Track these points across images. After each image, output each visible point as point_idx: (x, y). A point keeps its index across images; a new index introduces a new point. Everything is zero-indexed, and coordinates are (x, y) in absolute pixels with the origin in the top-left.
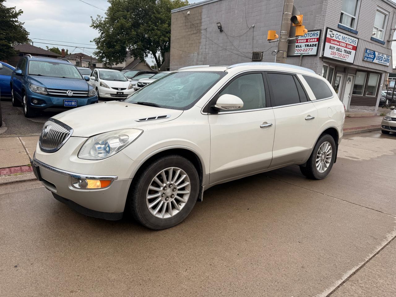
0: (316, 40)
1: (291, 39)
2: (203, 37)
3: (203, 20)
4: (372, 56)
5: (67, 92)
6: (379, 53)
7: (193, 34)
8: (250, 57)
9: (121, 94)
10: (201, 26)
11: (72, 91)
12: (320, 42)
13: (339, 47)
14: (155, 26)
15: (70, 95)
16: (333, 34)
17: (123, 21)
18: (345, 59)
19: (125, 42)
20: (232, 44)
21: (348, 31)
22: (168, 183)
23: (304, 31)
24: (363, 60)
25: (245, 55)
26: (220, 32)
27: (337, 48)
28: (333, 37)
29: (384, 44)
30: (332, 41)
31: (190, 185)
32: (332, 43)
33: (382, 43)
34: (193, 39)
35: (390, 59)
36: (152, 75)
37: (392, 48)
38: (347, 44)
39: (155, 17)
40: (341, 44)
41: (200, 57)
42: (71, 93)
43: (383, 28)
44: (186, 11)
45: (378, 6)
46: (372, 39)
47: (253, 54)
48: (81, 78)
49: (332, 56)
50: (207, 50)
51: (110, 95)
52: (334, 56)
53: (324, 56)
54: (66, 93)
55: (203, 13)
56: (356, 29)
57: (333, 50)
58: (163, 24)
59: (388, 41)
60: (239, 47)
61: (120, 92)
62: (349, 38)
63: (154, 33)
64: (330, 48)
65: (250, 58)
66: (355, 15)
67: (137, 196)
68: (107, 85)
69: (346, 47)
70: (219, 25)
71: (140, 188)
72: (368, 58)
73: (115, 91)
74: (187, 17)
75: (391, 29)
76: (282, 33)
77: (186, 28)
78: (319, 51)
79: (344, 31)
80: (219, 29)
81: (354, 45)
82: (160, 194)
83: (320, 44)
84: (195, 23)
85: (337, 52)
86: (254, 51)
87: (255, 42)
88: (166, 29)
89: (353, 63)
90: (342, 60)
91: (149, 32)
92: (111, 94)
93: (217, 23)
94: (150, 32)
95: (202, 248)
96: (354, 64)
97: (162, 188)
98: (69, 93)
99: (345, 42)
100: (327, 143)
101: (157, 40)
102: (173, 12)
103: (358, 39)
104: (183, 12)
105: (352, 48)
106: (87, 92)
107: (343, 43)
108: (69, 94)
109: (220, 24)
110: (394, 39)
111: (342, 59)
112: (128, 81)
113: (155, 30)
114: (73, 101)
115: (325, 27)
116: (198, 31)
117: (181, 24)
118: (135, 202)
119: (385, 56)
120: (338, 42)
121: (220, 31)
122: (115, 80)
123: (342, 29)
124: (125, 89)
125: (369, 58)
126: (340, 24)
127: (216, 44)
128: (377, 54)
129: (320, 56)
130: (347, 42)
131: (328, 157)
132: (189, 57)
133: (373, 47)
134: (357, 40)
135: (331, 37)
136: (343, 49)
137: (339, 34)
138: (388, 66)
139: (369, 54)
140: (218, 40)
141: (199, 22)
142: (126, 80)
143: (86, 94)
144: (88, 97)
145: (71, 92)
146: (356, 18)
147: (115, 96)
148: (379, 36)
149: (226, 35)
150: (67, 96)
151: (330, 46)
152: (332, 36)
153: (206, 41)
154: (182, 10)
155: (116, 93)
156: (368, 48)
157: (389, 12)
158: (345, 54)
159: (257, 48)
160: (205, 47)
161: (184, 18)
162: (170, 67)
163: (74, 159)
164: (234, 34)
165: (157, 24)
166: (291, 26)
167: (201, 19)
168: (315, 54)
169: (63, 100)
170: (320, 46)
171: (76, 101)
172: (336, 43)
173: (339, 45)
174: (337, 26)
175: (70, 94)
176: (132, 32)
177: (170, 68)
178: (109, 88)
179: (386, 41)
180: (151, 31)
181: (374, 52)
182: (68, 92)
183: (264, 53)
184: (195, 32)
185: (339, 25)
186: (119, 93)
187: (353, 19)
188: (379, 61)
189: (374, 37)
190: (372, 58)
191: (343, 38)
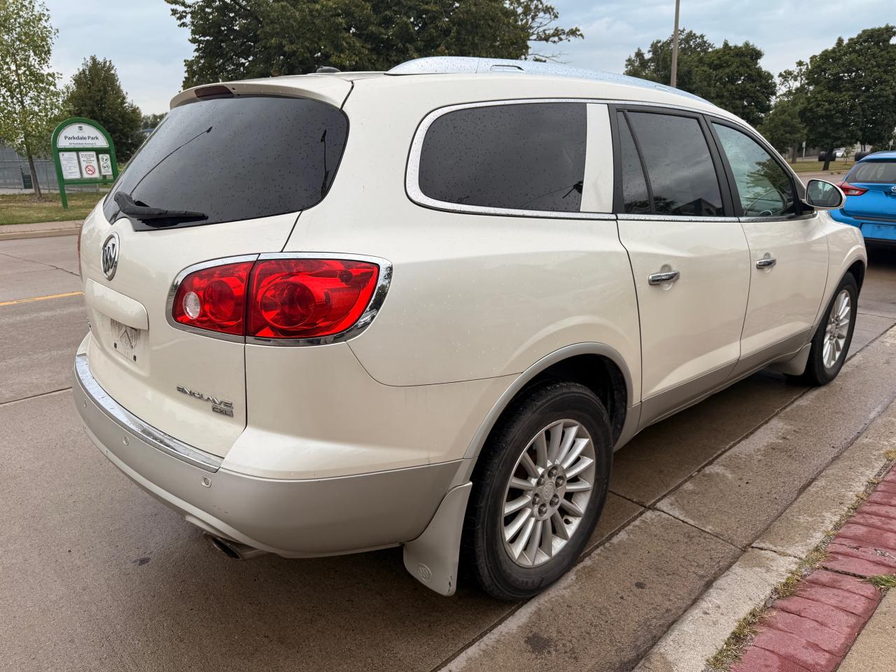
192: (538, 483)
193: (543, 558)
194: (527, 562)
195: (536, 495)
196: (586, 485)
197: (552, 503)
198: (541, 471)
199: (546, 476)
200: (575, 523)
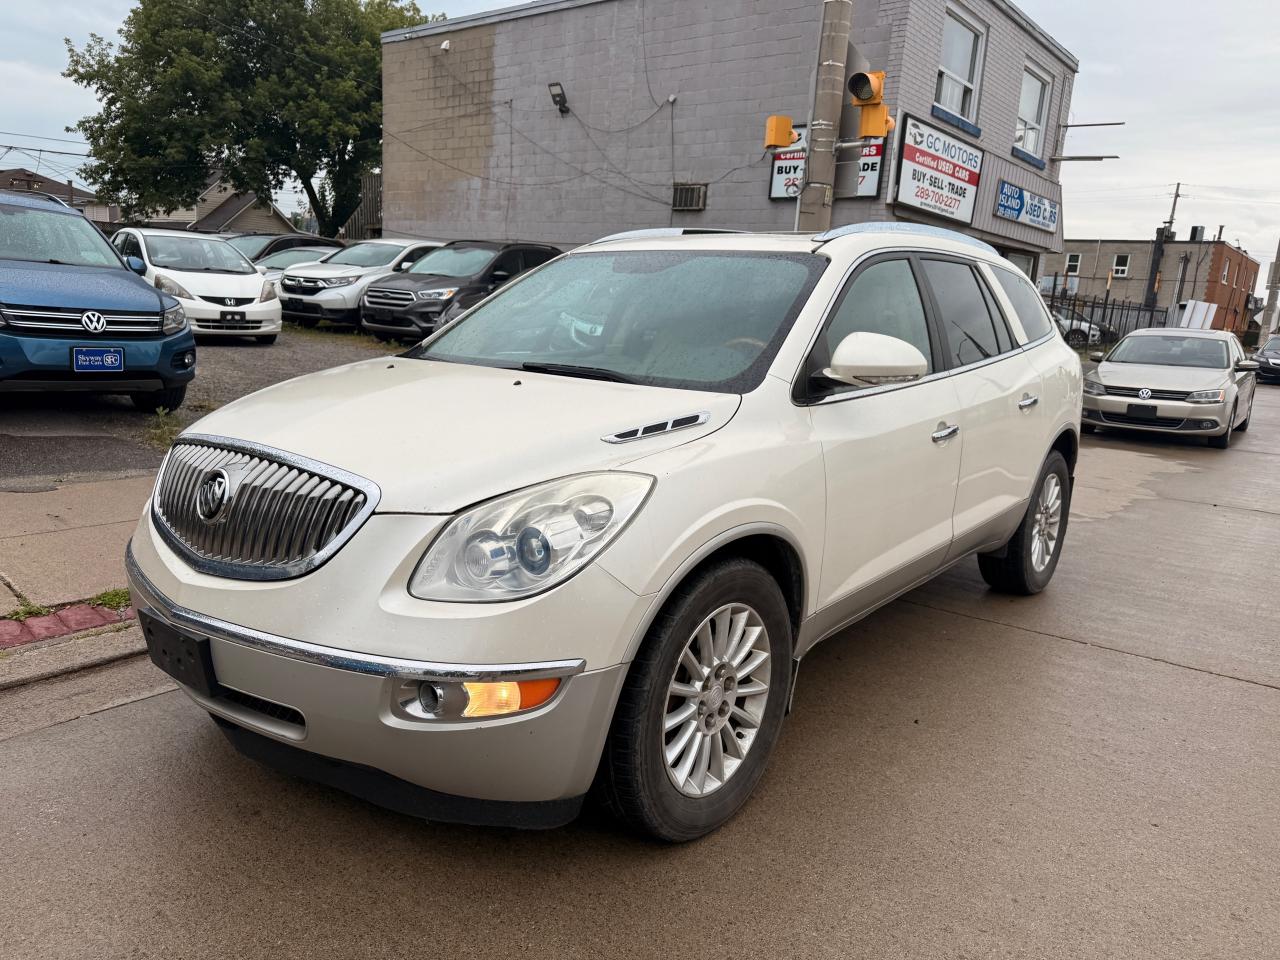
0: (875, 152)
1: (845, 145)
2: (499, 127)
3: (498, 73)
4: (1015, 203)
5: (85, 318)
6: (1033, 195)
7: (464, 116)
8: (665, 200)
9: (237, 317)
10: (492, 90)
11: (103, 312)
12: (887, 157)
13: (936, 174)
14: (310, 85)
15: (96, 328)
16: (921, 135)
17: (193, 62)
18: (950, 210)
19: (201, 135)
20: (603, 155)
21: (957, 127)
22: (716, 662)
23: (887, 122)
24: (995, 215)
25: (647, 193)
26: (559, 113)
27: (931, 177)
28: (922, 142)
29: (1042, 169)
30: (918, 154)
31: (770, 660)
32: (918, 163)
33: (1038, 165)
34: (466, 132)
35: (1057, 211)
36: (331, 251)
37: (1062, 180)
38: (955, 166)
39: (308, 54)
40: (943, 165)
41: (493, 193)
42: (98, 322)
43: (1038, 121)
44: (439, 38)
45: (1029, 57)
46: (1015, 152)
47: (676, 190)
48: (119, 264)
49: (920, 200)
50: (516, 172)
51: (195, 322)
52: (923, 200)
53: (900, 199)
54: (79, 322)
55: (497, 51)
56: (977, 123)
57: (921, 184)
58: (338, 80)
59: (1053, 161)
60: (626, 165)
61: (233, 314)
62: (960, 149)
63: (308, 107)
64: (916, 175)
65: (666, 203)
66: (971, 80)
67: (640, 726)
68: (180, 287)
69: (953, 175)
70: (556, 90)
71: (650, 696)
72: (1005, 207)
73: (214, 310)
74: (438, 59)
75: (1059, 126)
76: (818, 124)
77: (438, 96)
78: (884, 185)
79: (946, 126)
80: (556, 103)
81: (972, 169)
82: (693, 708)
83: (887, 163)
84: (470, 79)
85: (932, 188)
86: (677, 181)
87: (679, 150)
88: (348, 96)
89: (969, 221)
90: (944, 214)
91: (287, 103)
92: (198, 320)
93: (550, 85)
94: (291, 103)
95: (883, 893)
96: (973, 226)
97: (698, 685)
98: (91, 321)
99: (949, 159)
100: (1053, 478)
101: (320, 131)
102: (389, 40)
103: (983, 151)
104: (428, 41)
105: (967, 179)
106: (156, 319)
107: (947, 161)
108: (92, 327)
109: (558, 88)
110: (1066, 153)
111: (943, 210)
112: (255, 271)
113: (310, 98)
114: (110, 352)
115: (899, 110)
116: (482, 107)
117: (421, 82)
118: (635, 751)
119: (1046, 202)
120: (935, 158)
121: (562, 111)
122: (207, 270)
123: (941, 120)
124: (250, 301)
125: (1008, 207)
126: (936, 104)
127: (547, 152)
128: (1027, 195)
129: (889, 200)
130: (955, 161)
131: (1052, 520)
132: (452, 191)
133: (1019, 175)
134: (980, 154)
135: (916, 142)
136: (947, 179)
137: (937, 134)
138: (1051, 233)
139: (1008, 197)
140: (555, 140)
141: (484, 78)
142: (246, 270)
143: (155, 324)
144: (161, 335)
145: (99, 318)
146: (975, 87)
147: (214, 327)
148: (1030, 145)
149: (582, 125)
150: (86, 334)
151: (915, 170)
152: (919, 139)
153: (512, 143)
154: (421, 34)
155: (218, 317)
156: (1005, 179)
157: (1053, 77)
158: (951, 195)
159: (684, 169)
160: (509, 161)
161: (429, 64)
162: (384, 223)
163: (398, 603)
164: (607, 123)
165: (318, 76)
166: (843, 106)
167: (491, 70)
168: (873, 193)
169: (71, 349)
170: (886, 168)
171: (119, 352)
172: (928, 161)
173: (937, 169)
174: (930, 112)
175: (95, 324)
176: (226, 100)
177: (384, 227)
178: (193, 299)
179: (1046, 160)
180: (294, 102)
181: (1021, 190)
182: (88, 317)
183: (710, 187)
184: (471, 109)
185: (933, 107)
186: (229, 317)
187: (967, 92)
188: (1032, 217)
189: (1019, 145)
190: (1014, 210)
191: (947, 148)
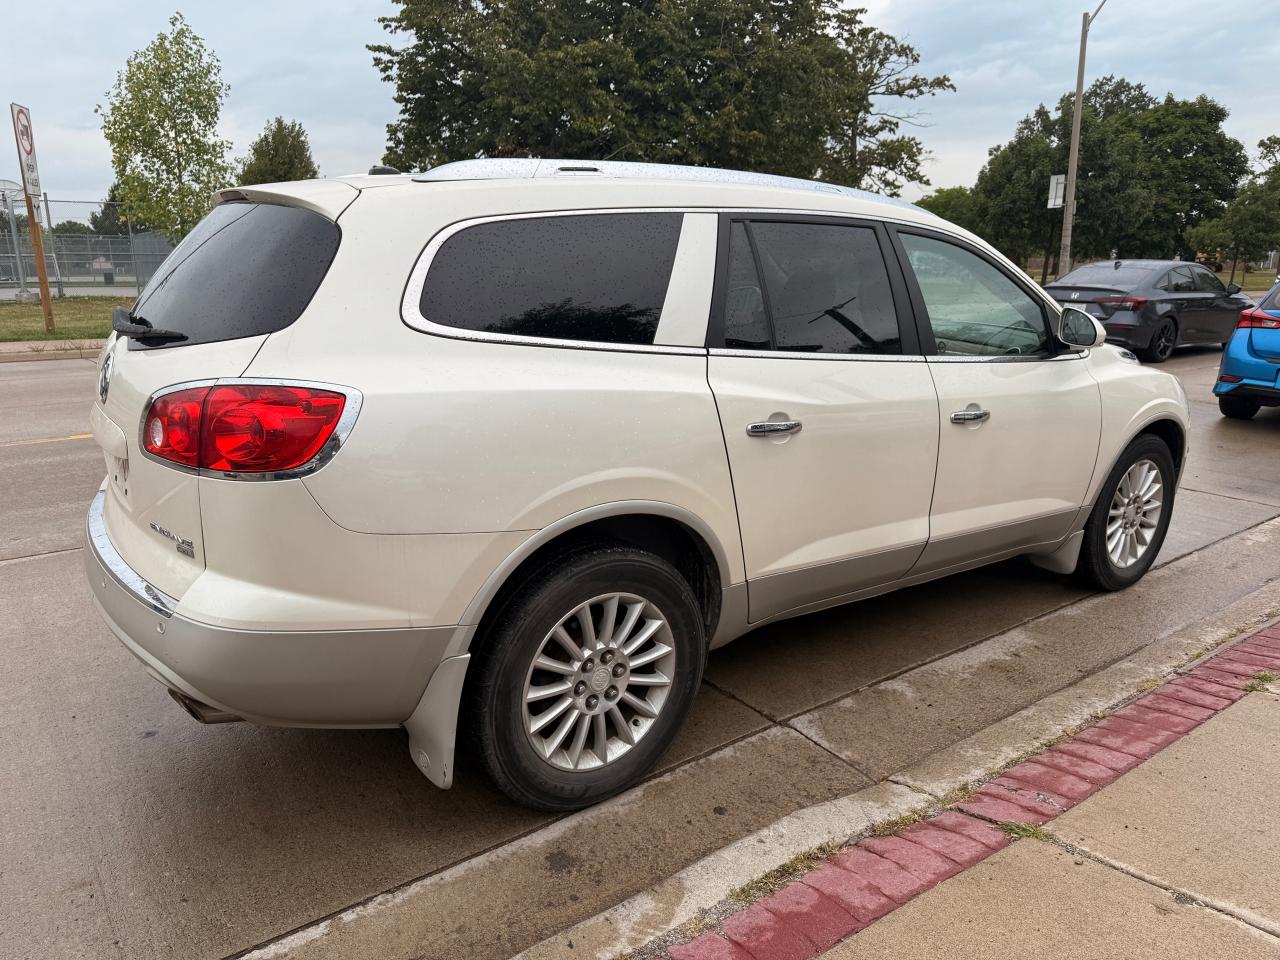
192: (584, 669)
193: (592, 763)
194: (566, 763)
195: (582, 683)
196: (663, 678)
197: (608, 696)
198: (587, 653)
199: (597, 661)
200: (646, 725)
